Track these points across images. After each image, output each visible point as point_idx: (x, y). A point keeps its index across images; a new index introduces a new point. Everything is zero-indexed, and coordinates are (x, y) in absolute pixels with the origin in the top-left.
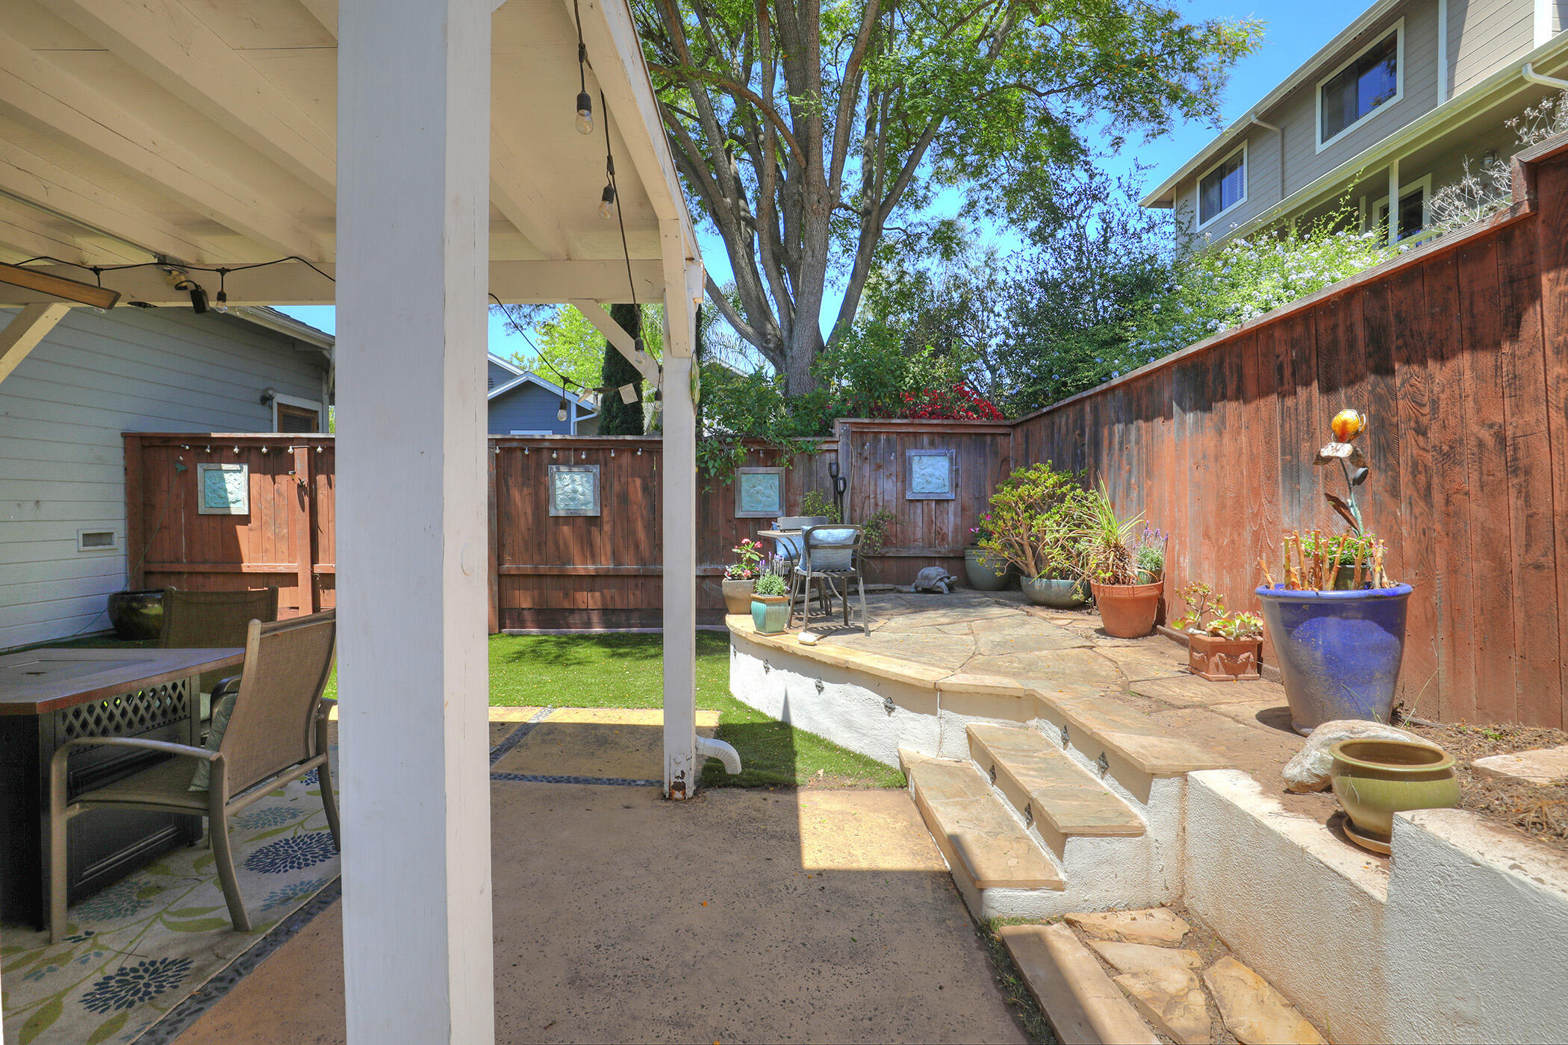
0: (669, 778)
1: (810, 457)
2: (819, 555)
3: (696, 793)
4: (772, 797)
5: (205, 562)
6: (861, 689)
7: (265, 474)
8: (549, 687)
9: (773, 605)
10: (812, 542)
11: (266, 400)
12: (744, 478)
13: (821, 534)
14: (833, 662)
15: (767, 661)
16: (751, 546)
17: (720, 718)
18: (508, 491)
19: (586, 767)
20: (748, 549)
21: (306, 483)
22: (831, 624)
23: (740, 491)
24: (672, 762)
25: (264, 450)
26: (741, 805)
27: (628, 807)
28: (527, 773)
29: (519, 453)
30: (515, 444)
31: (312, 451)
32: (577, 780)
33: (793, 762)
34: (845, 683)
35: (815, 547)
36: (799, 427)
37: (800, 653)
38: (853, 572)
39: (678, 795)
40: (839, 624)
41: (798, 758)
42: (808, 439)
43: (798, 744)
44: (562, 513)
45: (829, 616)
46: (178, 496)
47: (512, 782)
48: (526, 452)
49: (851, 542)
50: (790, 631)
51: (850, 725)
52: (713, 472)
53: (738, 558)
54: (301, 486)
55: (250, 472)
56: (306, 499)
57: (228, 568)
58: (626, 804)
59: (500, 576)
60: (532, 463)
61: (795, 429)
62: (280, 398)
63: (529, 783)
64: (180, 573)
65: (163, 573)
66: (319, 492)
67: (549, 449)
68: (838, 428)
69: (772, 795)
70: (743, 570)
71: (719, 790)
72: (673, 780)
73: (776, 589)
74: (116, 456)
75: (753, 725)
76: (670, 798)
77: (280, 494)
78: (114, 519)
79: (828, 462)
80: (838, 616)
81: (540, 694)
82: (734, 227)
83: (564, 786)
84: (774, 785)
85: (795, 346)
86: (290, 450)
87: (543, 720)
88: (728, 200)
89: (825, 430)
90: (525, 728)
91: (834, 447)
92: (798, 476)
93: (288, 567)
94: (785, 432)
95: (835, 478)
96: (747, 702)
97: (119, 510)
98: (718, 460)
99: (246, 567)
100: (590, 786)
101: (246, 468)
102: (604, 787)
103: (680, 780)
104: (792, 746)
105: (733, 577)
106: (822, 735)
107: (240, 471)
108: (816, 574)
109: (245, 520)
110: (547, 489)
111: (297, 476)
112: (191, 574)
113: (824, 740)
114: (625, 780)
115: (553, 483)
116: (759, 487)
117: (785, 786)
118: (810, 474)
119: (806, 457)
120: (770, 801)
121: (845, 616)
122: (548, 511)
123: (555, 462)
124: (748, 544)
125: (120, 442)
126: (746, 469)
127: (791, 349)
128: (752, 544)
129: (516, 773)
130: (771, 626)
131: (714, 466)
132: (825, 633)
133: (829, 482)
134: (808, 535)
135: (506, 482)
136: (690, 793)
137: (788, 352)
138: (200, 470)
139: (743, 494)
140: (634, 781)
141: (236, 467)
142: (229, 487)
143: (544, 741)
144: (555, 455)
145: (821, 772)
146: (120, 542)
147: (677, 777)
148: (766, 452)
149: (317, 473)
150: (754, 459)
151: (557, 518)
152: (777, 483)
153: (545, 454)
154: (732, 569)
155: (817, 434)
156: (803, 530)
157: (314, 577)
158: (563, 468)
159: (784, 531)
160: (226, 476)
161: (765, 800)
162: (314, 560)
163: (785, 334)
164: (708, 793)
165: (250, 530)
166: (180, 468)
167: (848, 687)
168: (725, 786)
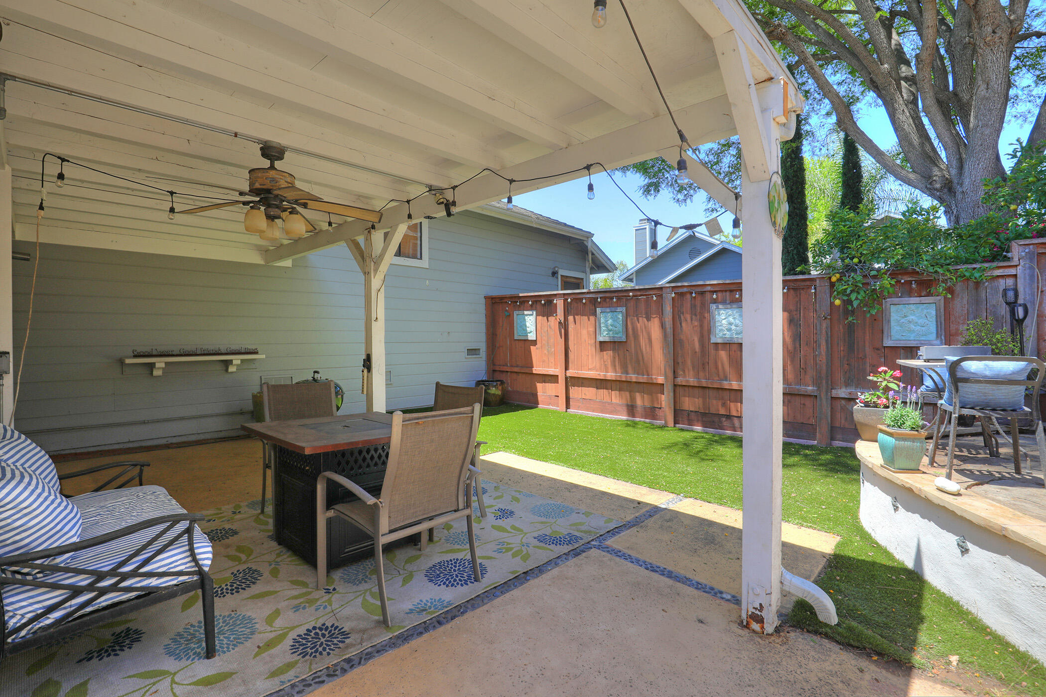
0: (748, 606)
1: (978, 284)
2: (970, 391)
3: (777, 630)
4: (872, 670)
5: (517, 366)
6: (1028, 570)
7: (543, 316)
8: (689, 478)
9: (905, 440)
10: (960, 374)
11: (554, 274)
12: (893, 308)
13: (973, 366)
14: (982, 523)
15: (895, 499)
16: (889, 375)
17: (838, 546)
18: (681, 324)
19: (683, 564)
20: (885, 377)
21: (562, 321)
22: (993, 469)
23: (889, 321)
24: (750, 592)
25: (543, 302)
26: (827, 666)
27: (701, 622)
28: (633, 554)
29: (688, 296)
30: (685, 290)
31: (565, 300)
32: (670, 575)
33: (916, 630)
34: (1003, 554)
35: (966, 380)
36: (963, 254)
37: (936, 501)
38: (1026, 414)
39: (756, 626)
40: (1008, 470)
41: (924, 627)
42: (974, 266)
43: (928, 609)
44: (719, 341)
45: (994, 457)
46: (506, 329)
47: (618, 559)
48: (694, 295)
49: (1023, 377)
50: (932, 470)
51: (1008, 609)
52: (855, 304)
53: (874, 386)
54: (560, 323)
55: (537, 315)
56: (563, 331)
57: (527, 371)
58: (700, 618)
59: (675, 386)
60: (698, 303)
61: (956, 257)
62: (562, 272)
63: (630, 564)
64: (507, 372)
65: (500, 371)
66: (570, 326)
67: (710, 291)
68: (1017, 251)
69: (873, 667)
70: (879, 397)
71: (806, 635)
72: (751, 610)
73: (908, 423)
74: (481, 308)
75: (873, 564)
76: (747, 626)
77: (550, 328)
78: (480, 341)
79: (1001, 289)
80: (1006, 460)
81: (679, 483)
82: (893, 88)
83: (656, 576)
84: (880, 654)
85: (967, 181)
86: (555, 301)
87: (672, 507)
88: (886, 66)
89: (999, 254)
90: (655, 510)
91: (1012, 271)
92: (961, 304)
93: (554, 372)
94: (942, 261)
95: (1012, 306)
96: (873, 535)
97: (483, 337)
98: (862, 293)
99: (537, 370)
100: (679, 585)
101: (535, 313)
102: (691, 591)
103: (757, 612)
104: (919, 607)
105: (867, 404)
106: (966, 605)
107: (532, 315)
108: (966, 412)
109: (534, 343)
110: (709, 323)
111: (558, 317)
112: (511, 372)
113: (968, 613)
114: (712, 589)
115: (714, 318)
116: (911, 317)
117: (895, 660)
118: (977, 302)
119: (971, 284)
120: (867, 677)
121: (1016, 460)
122: (709, 339)
123: (715, 301)
124: (885, 372)
125: (483, 301)
126: (896, 300)
127: (961, 185)
128: (890, 373)
129: (626, 551)
130: (902, 463)
131: (857, 299)
132: (983, 480)
133: (1004, 310)
134: (953, 367)
135: (680, 317)
136: (769, 628)
137: (959, 189)
138: (515, 315)
139: (893, 323)
140: (721, 593)
141: (530, 312)
142: (528, 324)
143: (661, 527)
144: (715, 296)
145: (954, 659)
146: (483, 353)
147: (756, 609)
148: (920, 283)
149: (568, 315)
150: (907, 290)
151: (717, 344)
152: (934, 313)
153: (708, 295)
154: (866, 396)
155: (985, 260)
156: (947, 361)
157: (566, 378)
158: (720, 306)
159: (927, 361)
160: (526, 317)
161: (862, 671)
162: (567, 368)
163: (954, 172)
164: (792, 634)
165: (537, 349)
166: (507, 314)
167: (1006, 560)
168: (816, 633)
